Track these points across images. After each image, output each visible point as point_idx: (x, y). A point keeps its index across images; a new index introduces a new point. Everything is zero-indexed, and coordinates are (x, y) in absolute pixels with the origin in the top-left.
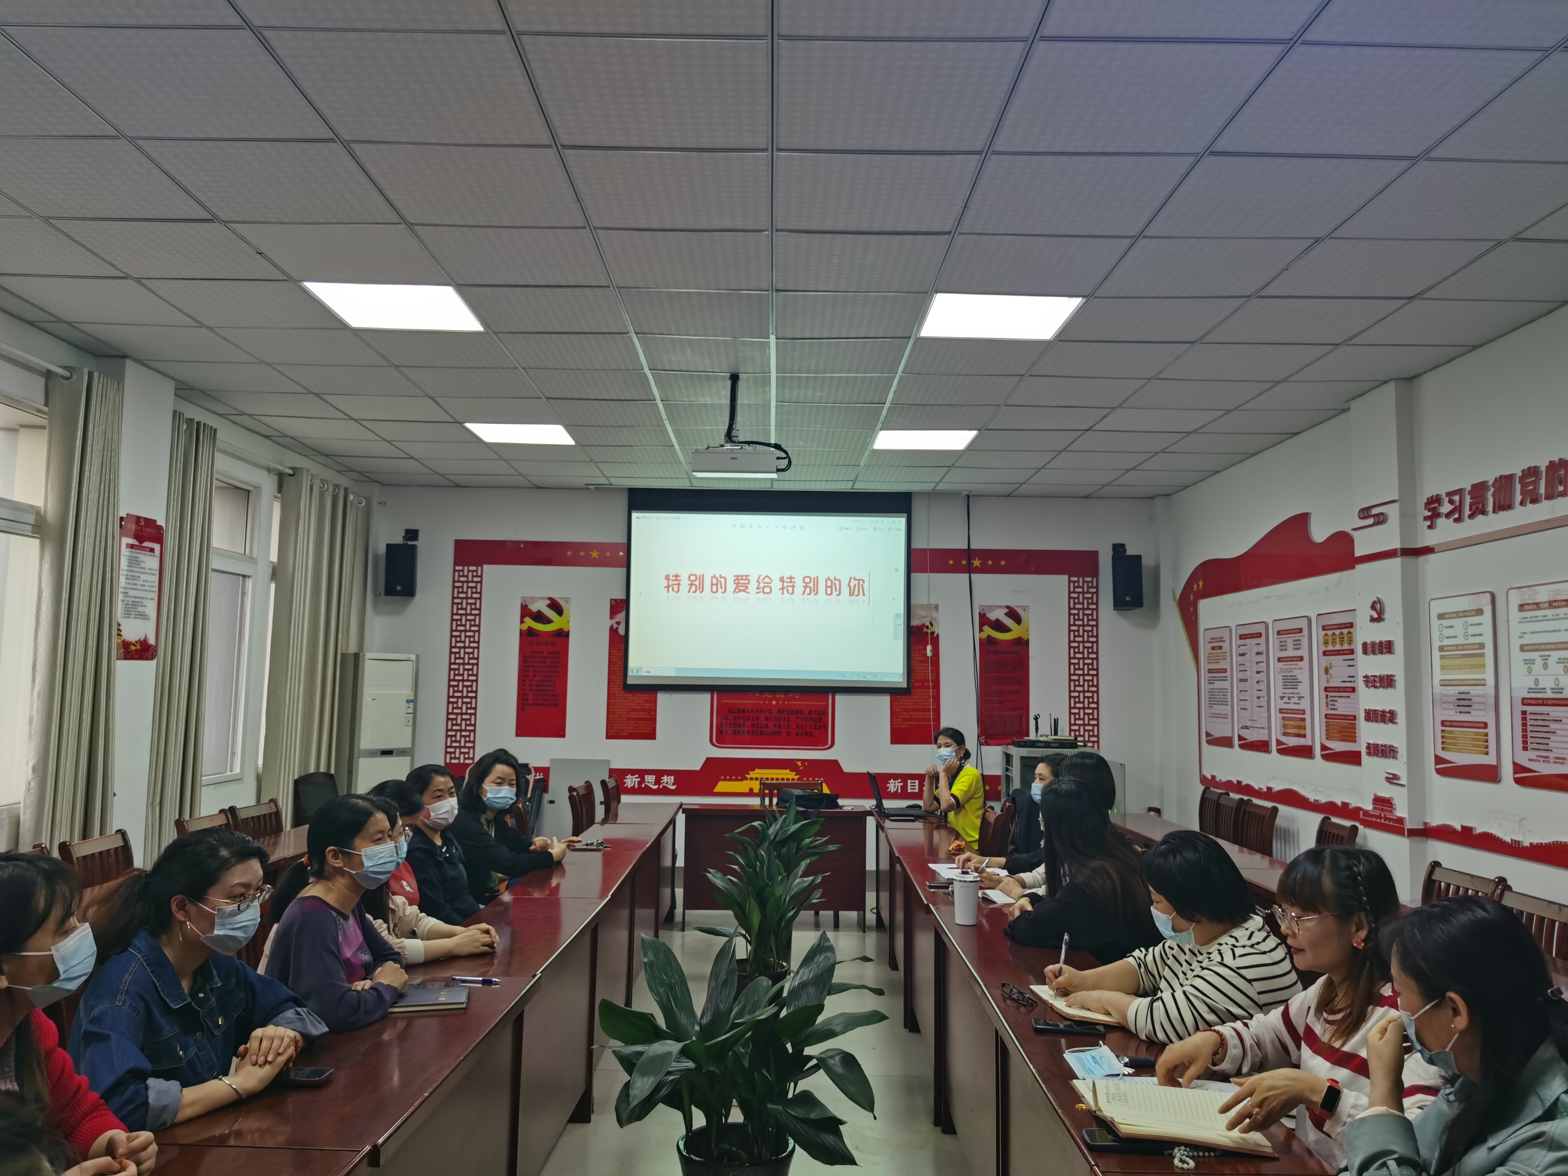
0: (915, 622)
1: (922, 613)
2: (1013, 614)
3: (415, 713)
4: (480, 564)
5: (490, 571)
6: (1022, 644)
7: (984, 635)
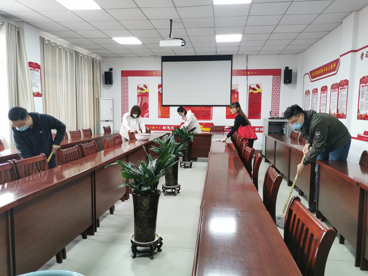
0: (232, 89)
1: (234, 86)
2: (258, 86)
3: (113, 112)
4: (127, 76)
5: (130, 78)
6: (260, 94)
7: (250, 92)
